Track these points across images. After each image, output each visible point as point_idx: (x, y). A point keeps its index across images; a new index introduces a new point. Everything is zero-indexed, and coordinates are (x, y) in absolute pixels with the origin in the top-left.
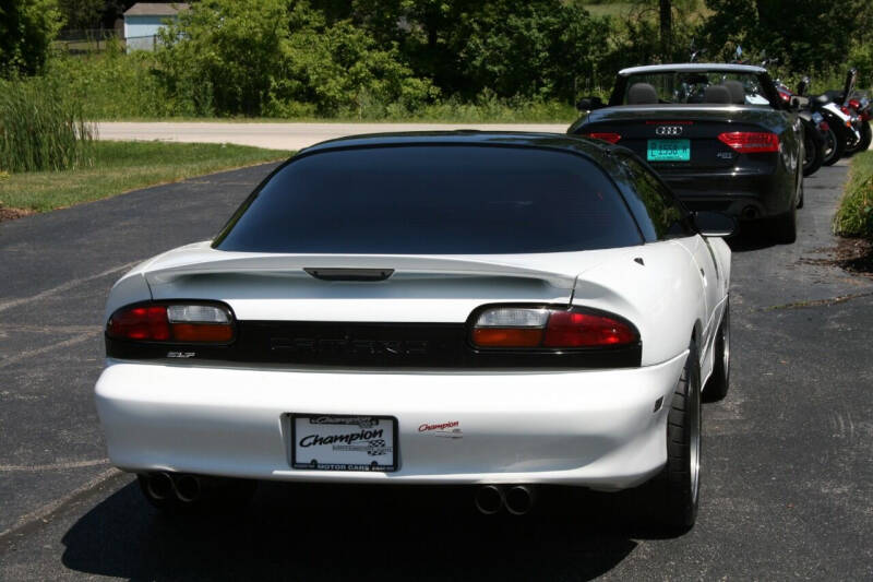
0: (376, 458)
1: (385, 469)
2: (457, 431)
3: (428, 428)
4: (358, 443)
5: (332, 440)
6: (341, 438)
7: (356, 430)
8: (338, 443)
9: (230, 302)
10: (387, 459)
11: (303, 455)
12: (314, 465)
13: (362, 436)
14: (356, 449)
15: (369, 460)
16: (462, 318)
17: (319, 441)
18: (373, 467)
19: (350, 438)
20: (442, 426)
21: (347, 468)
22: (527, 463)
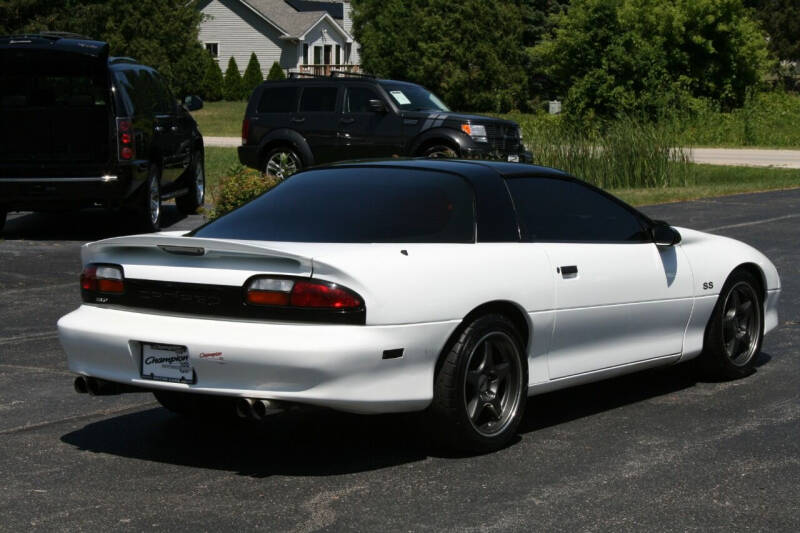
0: (184, 375)
1: (188, 382)
2: (221, 359)
3: (205, 355)
4: (176, 363)
5: (162, 360)
6: (167, 360)
7: (173, 354)
8: (165, 363)
9: (124, 266)
10: (189, 376)
11: (147, 370)
12: (152, 377)
13: (177, 359)
14: (173, 367)
15: (179, 375)
16: (240, 283)
17: (156, 361)
18: (182, 380)
19: (171, 360)
20: (213, 355)
21: (169, 380)
22: (269, 385)
